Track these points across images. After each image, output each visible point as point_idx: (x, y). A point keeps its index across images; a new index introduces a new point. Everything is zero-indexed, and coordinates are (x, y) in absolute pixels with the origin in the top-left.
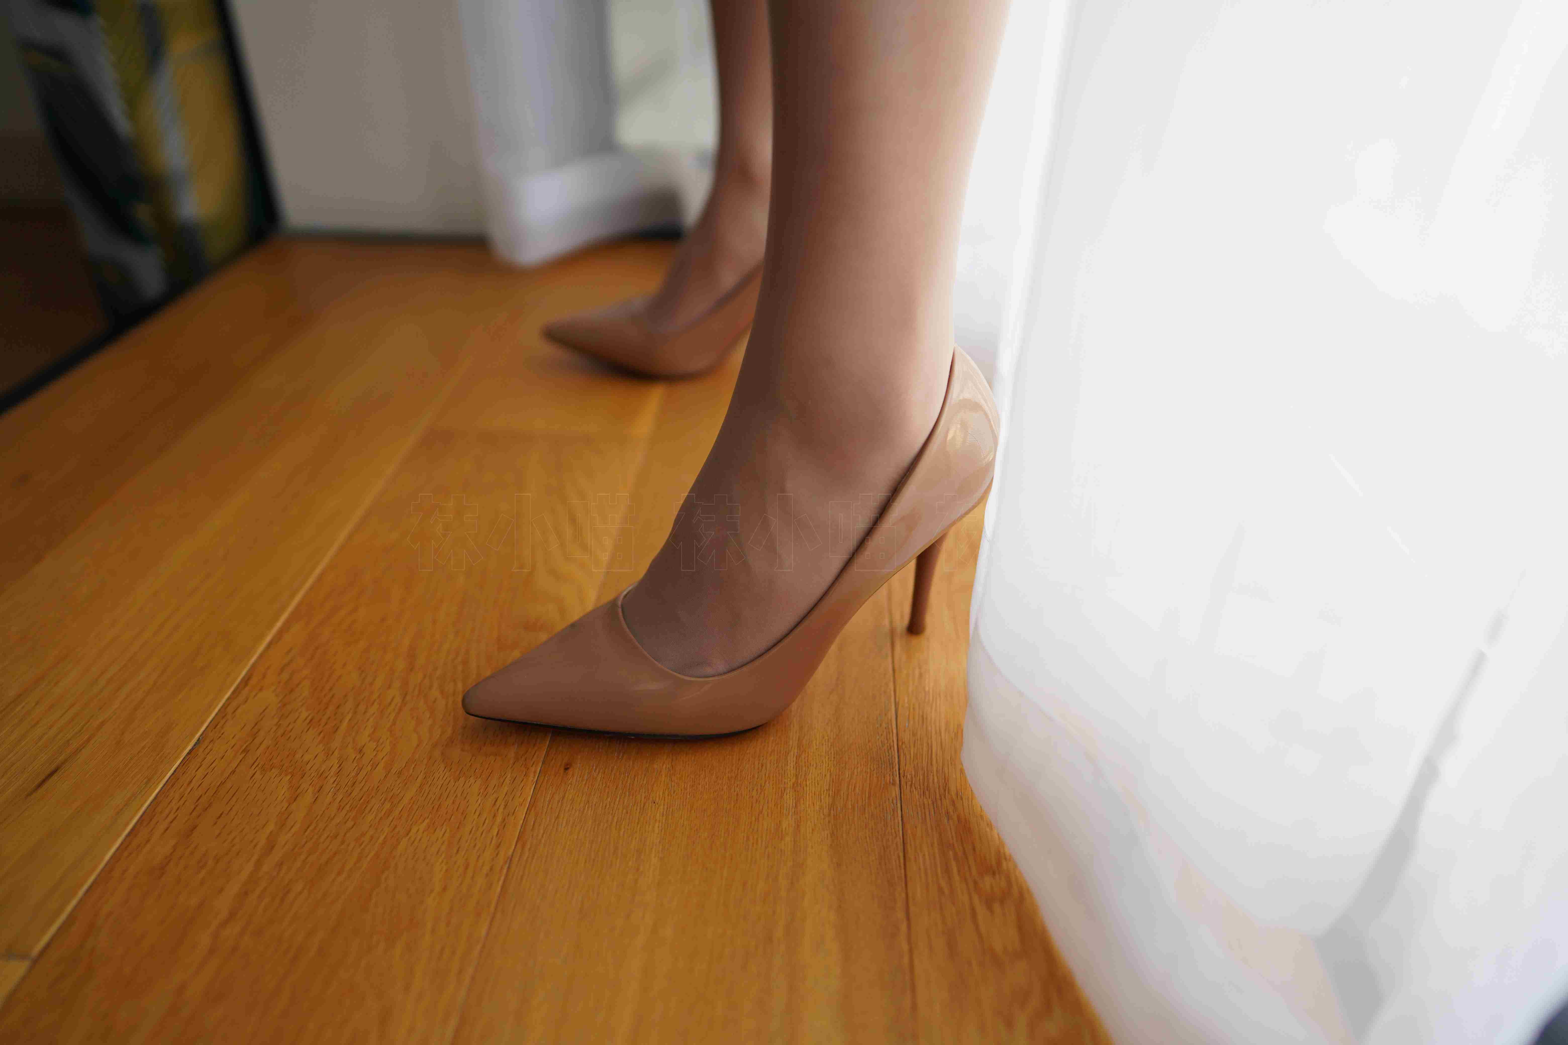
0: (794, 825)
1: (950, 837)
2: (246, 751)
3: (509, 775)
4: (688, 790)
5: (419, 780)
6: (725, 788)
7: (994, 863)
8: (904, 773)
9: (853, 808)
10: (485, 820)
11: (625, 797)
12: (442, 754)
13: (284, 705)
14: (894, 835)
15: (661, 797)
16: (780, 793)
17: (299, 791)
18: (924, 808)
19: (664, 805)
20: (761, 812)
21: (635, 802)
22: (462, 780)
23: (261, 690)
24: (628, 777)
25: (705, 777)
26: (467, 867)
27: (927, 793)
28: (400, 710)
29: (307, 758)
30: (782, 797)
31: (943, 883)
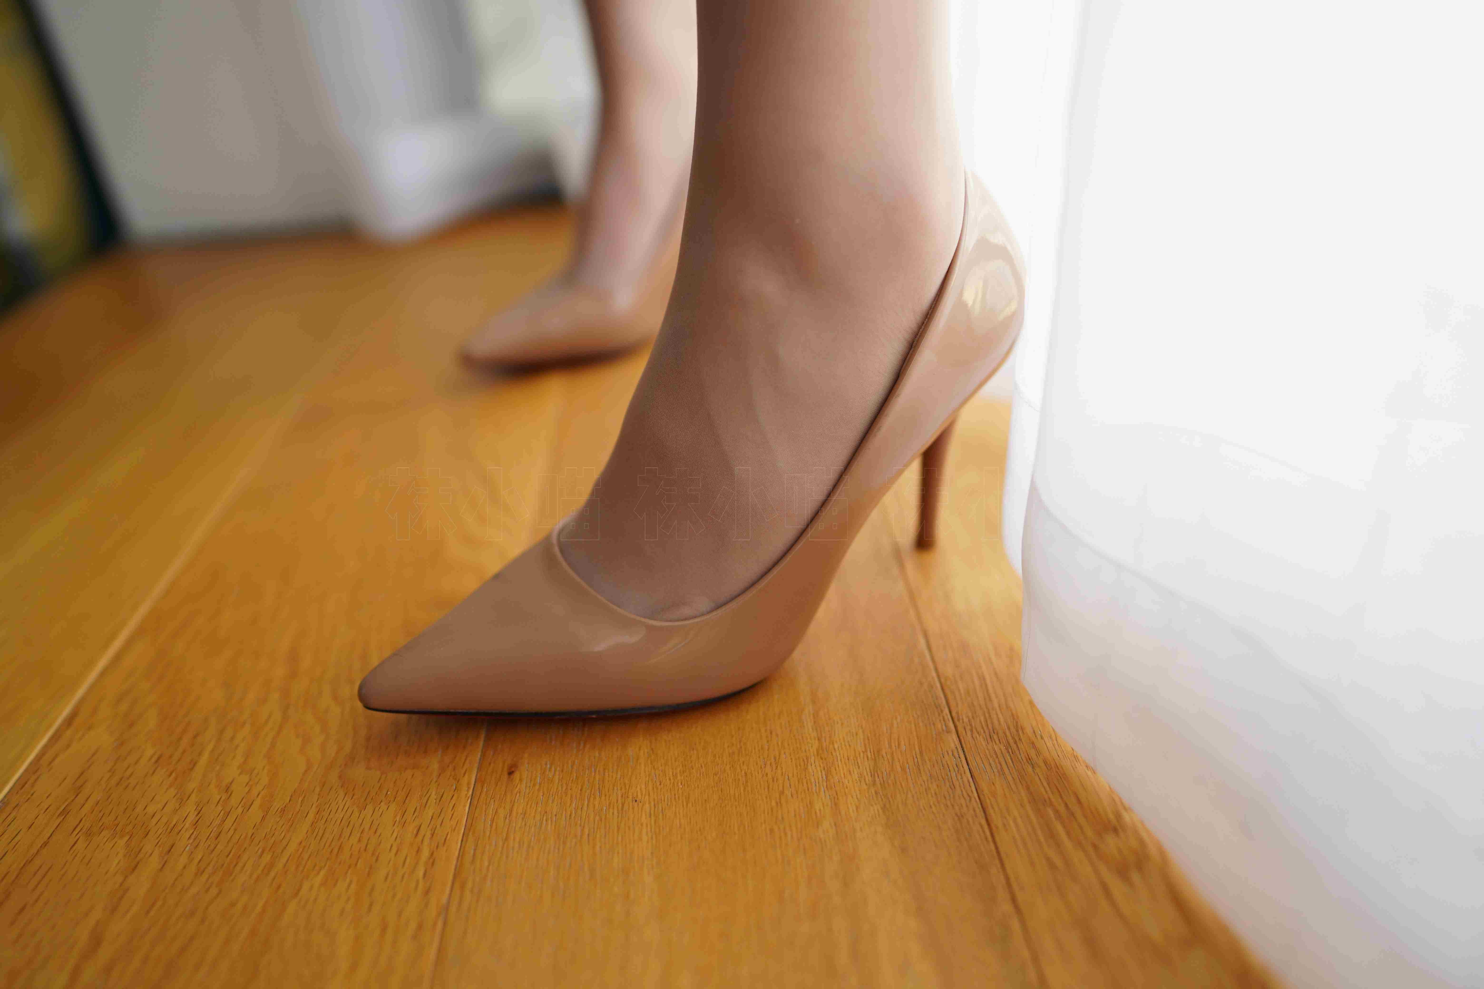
0: (830, 803)
1: (1044, 793)
2: (65, 813)
3: (434, 793)
4: (679, 778)
5: (311, 816)
6: (728, 767)
7: (1111, 817)
8: (958, 716)
9: (903, 769)
10: (406, 858)
11: (595, 798)
12: (340, 777)
13: (122, 744)
14: (968, 799)
15: (644, 793)
16: (802, 764)
17: (141, 855)
18: (997, 757)
19: (650, 803)
20: (782, 793)
21: (610, 803)
22: (370, 808)
23: (90, 728)
24: (595, 772)
25: (698, 758)
26: (384, 929)
27: (995, 737)
28: (280, 729)
29: (151, 809)
30: (806, 769)
31: (1052, 853)
